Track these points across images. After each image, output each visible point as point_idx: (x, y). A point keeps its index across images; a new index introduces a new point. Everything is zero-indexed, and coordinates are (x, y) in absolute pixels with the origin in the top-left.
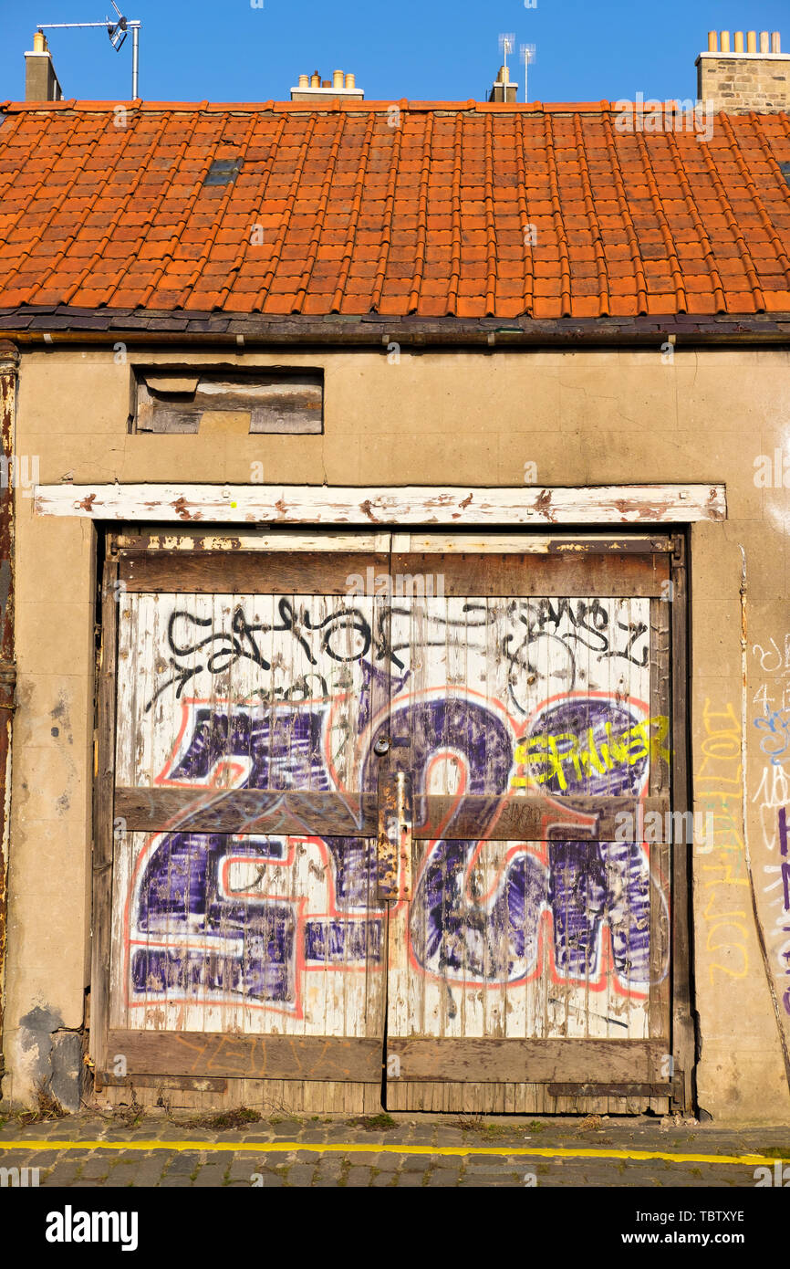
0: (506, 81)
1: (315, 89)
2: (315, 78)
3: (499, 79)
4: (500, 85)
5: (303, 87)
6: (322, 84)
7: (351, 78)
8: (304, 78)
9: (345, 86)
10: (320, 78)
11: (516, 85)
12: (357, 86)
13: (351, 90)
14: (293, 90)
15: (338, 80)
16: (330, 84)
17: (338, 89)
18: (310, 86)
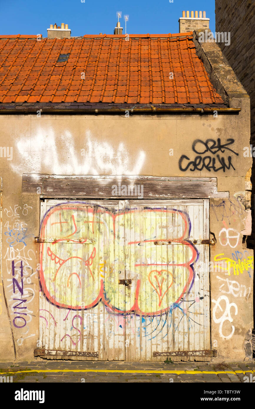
0: (119, 27)
1: (55, 29)
2: (55, 26)
3: (117, 26)
4: (117, 28)
5: (51, 29)
6: (57, 27)
7: (67, 25)
8: (51, 25)
9: (65, 28)
10: (57, 26)
11: (122, 28)
12: (68, 28)
13: (67, 29)
14: (48, 29)
15: (63, 26)
16: (60, 28)
17: (62, 29)
18: (53, 28)
